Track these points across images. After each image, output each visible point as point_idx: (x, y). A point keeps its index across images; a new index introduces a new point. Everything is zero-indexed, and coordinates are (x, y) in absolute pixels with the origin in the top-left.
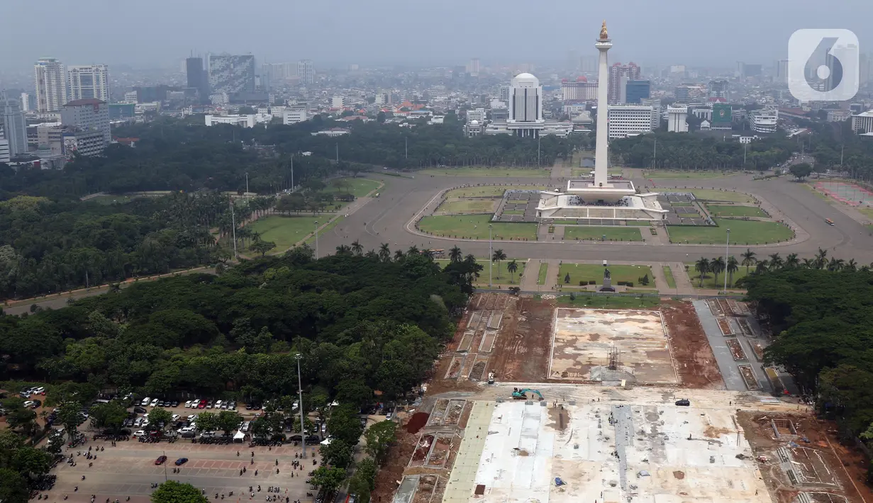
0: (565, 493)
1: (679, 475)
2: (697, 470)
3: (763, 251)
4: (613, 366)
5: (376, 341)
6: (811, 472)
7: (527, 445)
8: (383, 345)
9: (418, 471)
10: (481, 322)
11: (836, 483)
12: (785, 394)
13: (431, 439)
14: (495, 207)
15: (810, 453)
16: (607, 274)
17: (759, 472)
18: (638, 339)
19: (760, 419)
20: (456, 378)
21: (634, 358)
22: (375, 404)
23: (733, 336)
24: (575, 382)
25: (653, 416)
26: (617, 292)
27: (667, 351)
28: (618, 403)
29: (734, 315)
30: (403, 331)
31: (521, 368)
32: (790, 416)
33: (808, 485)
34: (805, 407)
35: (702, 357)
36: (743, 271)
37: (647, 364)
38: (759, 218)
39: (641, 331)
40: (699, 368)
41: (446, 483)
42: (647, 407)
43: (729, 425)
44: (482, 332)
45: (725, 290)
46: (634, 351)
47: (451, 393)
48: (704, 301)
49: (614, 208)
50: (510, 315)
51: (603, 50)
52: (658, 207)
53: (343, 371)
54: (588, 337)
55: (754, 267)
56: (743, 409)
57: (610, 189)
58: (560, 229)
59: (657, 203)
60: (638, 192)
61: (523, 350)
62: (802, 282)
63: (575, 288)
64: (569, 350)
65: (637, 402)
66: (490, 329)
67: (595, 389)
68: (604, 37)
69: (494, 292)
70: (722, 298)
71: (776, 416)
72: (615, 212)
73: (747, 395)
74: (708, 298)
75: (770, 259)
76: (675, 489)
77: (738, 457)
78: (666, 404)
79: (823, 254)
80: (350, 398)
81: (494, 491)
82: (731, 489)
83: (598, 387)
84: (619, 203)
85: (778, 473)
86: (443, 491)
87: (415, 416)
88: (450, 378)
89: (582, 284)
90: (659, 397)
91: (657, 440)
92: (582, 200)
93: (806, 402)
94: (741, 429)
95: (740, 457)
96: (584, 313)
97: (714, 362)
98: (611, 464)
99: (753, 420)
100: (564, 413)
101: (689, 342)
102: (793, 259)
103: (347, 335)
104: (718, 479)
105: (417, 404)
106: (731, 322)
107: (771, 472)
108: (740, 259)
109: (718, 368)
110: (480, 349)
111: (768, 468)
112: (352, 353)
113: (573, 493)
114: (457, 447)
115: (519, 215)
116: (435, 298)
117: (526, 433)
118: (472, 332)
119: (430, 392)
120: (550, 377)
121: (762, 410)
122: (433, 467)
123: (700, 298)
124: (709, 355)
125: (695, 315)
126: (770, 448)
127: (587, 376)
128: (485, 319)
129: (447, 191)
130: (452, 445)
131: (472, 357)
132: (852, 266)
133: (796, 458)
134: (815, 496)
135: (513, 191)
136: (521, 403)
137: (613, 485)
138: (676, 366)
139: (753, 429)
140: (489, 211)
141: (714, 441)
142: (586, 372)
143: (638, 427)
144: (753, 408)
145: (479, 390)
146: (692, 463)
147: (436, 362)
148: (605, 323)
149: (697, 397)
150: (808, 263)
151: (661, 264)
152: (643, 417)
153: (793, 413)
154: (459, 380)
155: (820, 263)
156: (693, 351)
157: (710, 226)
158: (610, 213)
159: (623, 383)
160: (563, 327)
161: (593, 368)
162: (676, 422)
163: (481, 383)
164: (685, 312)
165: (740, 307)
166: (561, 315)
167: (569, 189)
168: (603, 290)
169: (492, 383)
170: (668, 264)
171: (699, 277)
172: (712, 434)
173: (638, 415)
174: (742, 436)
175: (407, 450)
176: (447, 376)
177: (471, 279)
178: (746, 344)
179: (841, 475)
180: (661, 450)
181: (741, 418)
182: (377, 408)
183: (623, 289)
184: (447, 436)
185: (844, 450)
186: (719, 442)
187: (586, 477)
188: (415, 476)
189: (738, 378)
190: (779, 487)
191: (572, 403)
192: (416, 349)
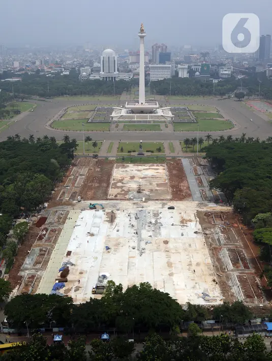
0: (110, 253)
1: (166, 242)
2: (175, 240)
3: (216, 135)
4: (139, 191)
5: (21, 183)
6: (228, 238)
7: (94, 231)
8: (25, 184)
9: (39, 246)
10: (78, 172)
11: (240, 243)
12: (220, 202)
13: (47, 230)
14: (90, 116)
15: (229, 230)
16: (141, 147)
17: (204, 239)
18: (153, 178)
19: (207, 214)
20: (62, 200)
21: (150, 187)
22: (21, 214)
23: (199, 175)
24: (121, 200)
25: (156, 215)
26: (145, 155)
27: (167, 183)
28: (140, 209)
29: (200, 165)
30: (36, 177)
31: (94, 194)
32: (222, 212)
33: (226, 245)
34: (229, 208)
35: (183, 186)
36: (206, 144)
37: (156, 190)
38: (218, 119)
39: (155, 174)
40: (181, 191)
41: (52, 251)
42: (153, 211)
43: (193, 217)
44: (78, 177)
45: (198, 154)
46: (151, 184)
47: (60, 207)
48: (187, 159)
49: (148, 115)
50: (92, 168)
51: (142, 37)
52: (170, 114)
53: (5, 198)
54: (129, 178)
55: (211, 142)
56: (200, 210)
57: (147, 106)
58: (121, 125)
59: (170, 112)
60: (161, 107)
61: (97, 185)
62: (232, 149)
63: (125, 154)
64: (119, 184)
65: (149, 208)
66: (81, 175)
67: (130, 203)
68: (142, 31)
69: (86, 157)
70: (196, 158)
71: (215, 213)
72: (148, 117)
73: (202, 203)
74: (189, 157)
75: (219, 138)
76: (163, 249)
77: (195, 233)
78: (164, 209)
79: (244, 135)
80: (7, 212)
81: (76, 254)
82: (190, 248)
83: (131, 202)
84: (151, 112)
85: (213, 240)
86: (51, 255)
87: (41, 219)
88: (59, 200)
89: (129, 152)
90: (160, 206)
91: (157, 226)
92: (133, 111)
93: (230, 205)
94: (198, 219)
95: (196, 233)
96: (128, 166)
97: (188, 188)
98: (134, 238)
99: (205, 215)
100: (113, 215)
101: (178, 179)
102: (230, 138)
103: (8, 180)
104: (185, 243)
105: (42, 213)
106: (199, 169)
107: (210, 240)
108: (205, 138)
109: (190, 190)
110: (76, 185)
111: (209, 238)
112: (10, 189)
113: (114, 253)
114: (59, 233)
115: (101, 119)
116: (53, 160)
117: (95, 225)
118: (72, 177)
119: (49, 206)
120: (109, 197)
121: (209, 210)
122: (46, 244)
123: (185, 157)
124: (186, 185)
125: (182, 166)
126: (210, 228)
127: (127, 197)
128: (80, 170)
129: (67, 108)
130: (57, 232)
131: (71, 189)
132: (257, 141)
133: (222, 232)
134: (229, 250)
135: (100, 107)
136: (94, 210)
137: (134, 249)
138: (170, 190)
139: (204, 219)
140: (87, 118)
141: (184, 226)
142: (127, 195)
143: (148, 220)
144: (205, 209)
145: (73, 205)
146: (173, 236)
147: (53, 192)
148: (139, 171)
149: (178, 205)
150: (237, 140)
151: (168, 141)
152: (152, 215)
153: (223, 211)
154: (64, 201)
155: (243, 139)
156: (179, 182)
157: (194, 123)
158: (146, 117)
159: (144, 200)
160: (117, 173)
161: (130, 192)
162: (167, 217)
163: (75, 202)
164: (178, 164)
165: (203, 162)
166: (118, 167)
167: (126, 106)
168: (139, 154)
169: (80, 201)
170: (172, 141)
171: (186, 147)
172: (183, 222)
173: (149, 214)
174: (198, 223)
175: (34, 236)
176: (58, 198)
177: (73, 151)
178: (205, 179)
179: (243, 239)
180: (158, 231)
181: (199, 214)
182: (22, 215)
183: (149, 154)
184: (56, 228)
185: (245, 228)
186: (187, 226)
187: (121, 245)
188: (37, 248)
189: (199, 195)
190: (213, 246)
191: (118, 210)
192: (41, 186)
